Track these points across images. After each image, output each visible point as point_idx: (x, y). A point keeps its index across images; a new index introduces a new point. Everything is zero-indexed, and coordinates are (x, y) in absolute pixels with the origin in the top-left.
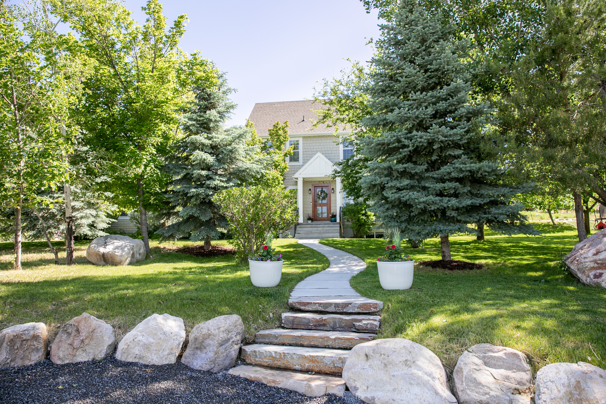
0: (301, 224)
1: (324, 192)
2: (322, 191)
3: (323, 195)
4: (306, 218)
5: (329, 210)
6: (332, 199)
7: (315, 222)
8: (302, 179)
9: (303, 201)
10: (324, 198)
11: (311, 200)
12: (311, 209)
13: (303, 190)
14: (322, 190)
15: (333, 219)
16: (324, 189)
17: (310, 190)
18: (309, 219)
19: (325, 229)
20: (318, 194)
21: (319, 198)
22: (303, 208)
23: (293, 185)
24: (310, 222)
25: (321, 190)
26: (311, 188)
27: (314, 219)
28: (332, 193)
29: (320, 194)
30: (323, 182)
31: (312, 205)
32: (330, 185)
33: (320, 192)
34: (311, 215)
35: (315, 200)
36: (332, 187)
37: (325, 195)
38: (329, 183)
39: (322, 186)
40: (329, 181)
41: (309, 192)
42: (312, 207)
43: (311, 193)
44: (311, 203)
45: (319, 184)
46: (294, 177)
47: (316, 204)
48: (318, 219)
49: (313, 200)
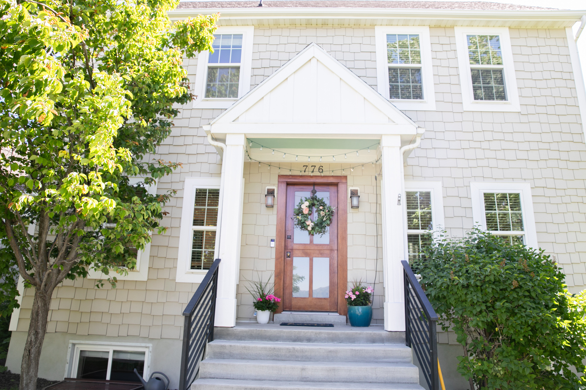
0: (225, 332)
1: (323, 204)
2: (314, 202)
3: (315, 216)
4: (250, 300)
5: (340, 268)
6: (351, 229)
8: (242, 142)
9: (244, 235)
10: (320, 226)
11: (272, 233)
12: (271, 266)
13: (247, 195)
14: (314, 198)
15: (359, 310)
17: (271, 193)
18: (265, 304)
20: (300, 212)
21: (303, 225)
22: (243, 258)
23: (212, 175)
24: (264, 316)
25: (308, 194)
26: (275, 188)
27: (281, 304)
28: (352, 207)
29: (306, 211)
30: (321, 169)
31: (274, 250)
32: (344, 181)
33: (307, 204)
34: (270, 289)
35: (289, 234)
36: (350, 188)
37: (323, 217)
38: (338, 173)
39: (314, 184)
40: (343, 167)
41: (266, 200)
42: (274, 256)
43: (272, 206)
44: (272, 240)
45: (303, 174)
46: (208, 132)
47: (290, 247)
48: (294, 303)
49: (278, 232)
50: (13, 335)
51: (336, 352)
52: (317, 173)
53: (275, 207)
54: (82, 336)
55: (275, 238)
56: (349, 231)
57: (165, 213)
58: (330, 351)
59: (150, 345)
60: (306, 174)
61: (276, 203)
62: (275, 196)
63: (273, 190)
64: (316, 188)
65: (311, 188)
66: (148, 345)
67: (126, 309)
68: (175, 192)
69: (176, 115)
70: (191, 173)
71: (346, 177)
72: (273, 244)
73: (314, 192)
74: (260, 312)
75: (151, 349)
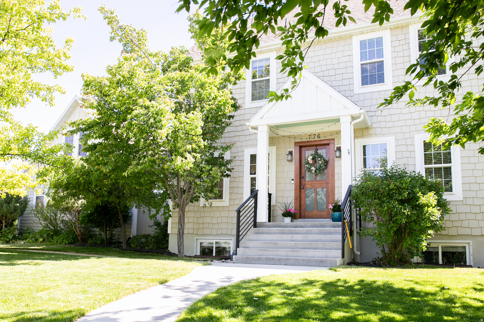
0: (262, 225)
1: (321, 157)
2: (316, 156)
3: (317, 164)
4: (279, 211)
5: (331, 193)
6: (337, 170)
7: (299, 222)
8: (266, 128)
9: (277, 178)
11: (293, 175)
12: (293, 194)
14: (316, 153)
15: (337, 214)
16: (319, 152)
17: (291, 153)
18: (287, 214)
19: (310, 237)
20: (308, 163)
21: (310, 171)
24: (288, 220)
25: (312, 152)
26: (293, 150)
27: (298, 214)
28: (336, 157)
29: (311, 162)
30: (319, 136)
31: (294, 185)
32: (333, 142)
33: (311, 157)
34: (292, 207)
35: (303, 175)
36: (336, 146)
37: (321, 164)
38: (330, 137)
39: (316, 145)
40: (331, 133)
41: (287, 157)
42: (294, 188)
43: (292, 161)
44: (292, 180)
45: (309, 140)
46: (249, 126)
47: (303, 183)
48: (306, 214)
49: (296, 175)
50: (170, 235)
51: (311, 230)
52: (316, 139)
53: (294, 161)
54: (200, 235)
55: (294, 178)
56: (336, 172)
57: (233, 169)
58: (308, 230)
59: (233, 238)
60: (310, 140)
61: (293, 158)
62: (293, 155)
63: (292, 151)
64: (318, 147)
65: (315, 147)
66: (231, 238)
67: (219, 221)
68: (235, 157)
69: (233, 118)
70: (247, 146)
71: (334, 139)
72: (293, 182)
73: (317, 150)
74: (285, 218)
75: (233, 240)
